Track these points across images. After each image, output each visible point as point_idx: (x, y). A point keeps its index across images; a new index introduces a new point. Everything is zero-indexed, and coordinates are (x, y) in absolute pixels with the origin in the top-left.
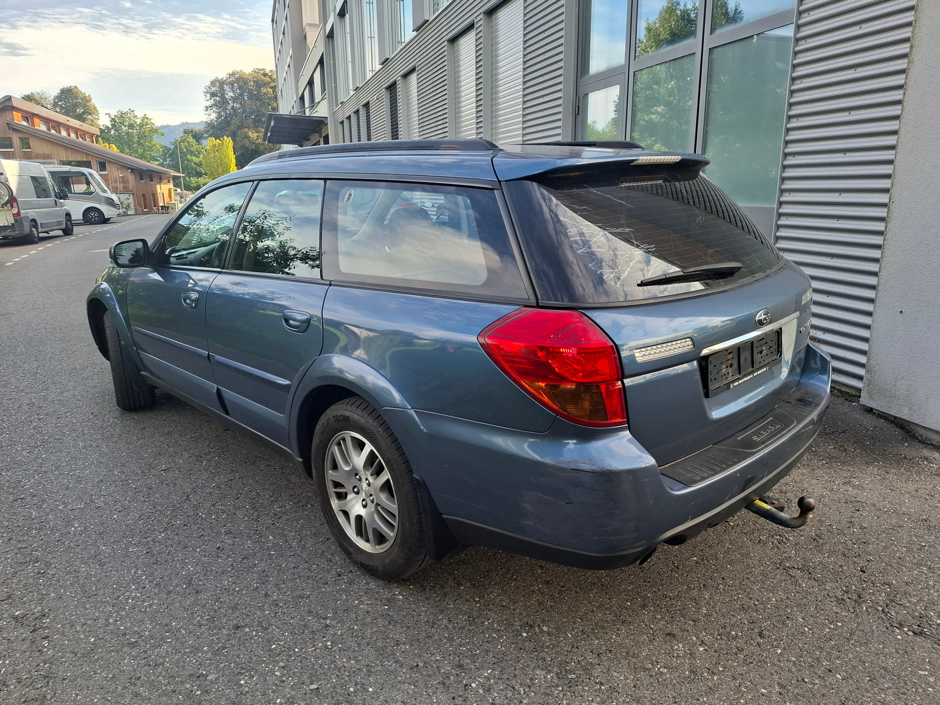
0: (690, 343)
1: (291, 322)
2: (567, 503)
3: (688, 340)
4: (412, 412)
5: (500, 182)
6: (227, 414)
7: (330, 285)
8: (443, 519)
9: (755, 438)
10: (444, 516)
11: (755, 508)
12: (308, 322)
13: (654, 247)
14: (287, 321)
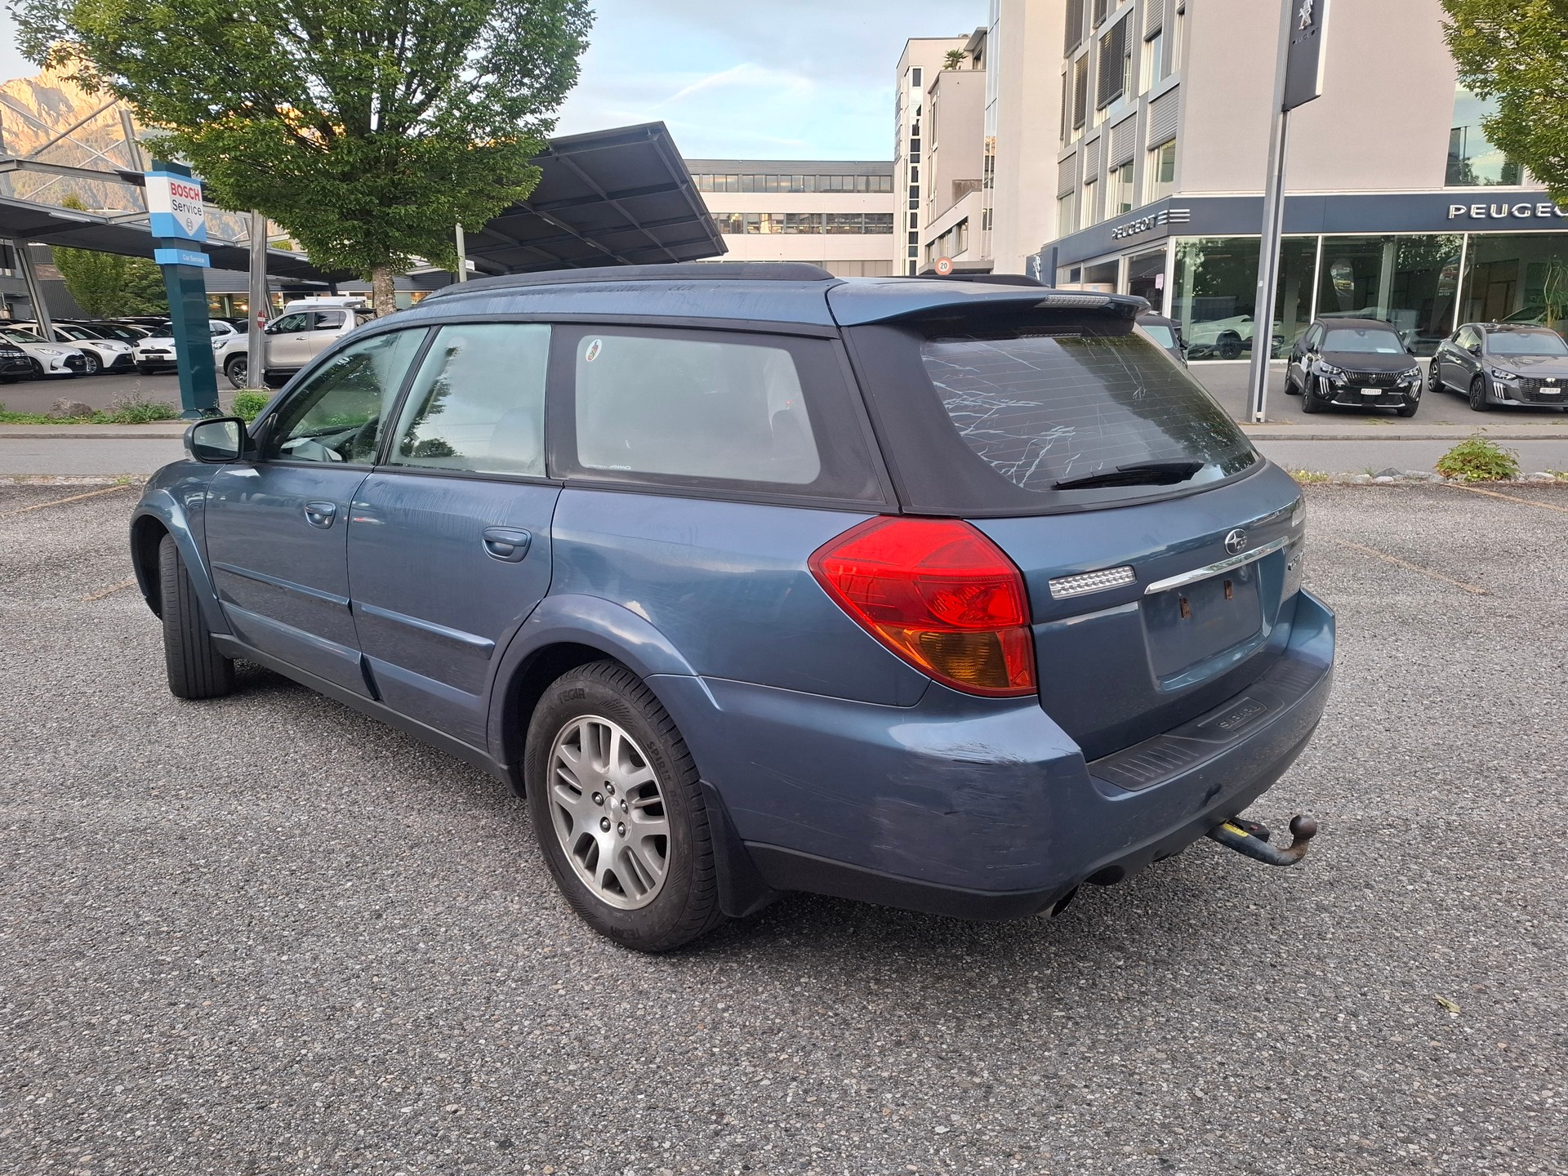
0: (1130, 573)
1: (498, 545)
2: (946, 814)
3: (1127, 568)
4: (700, 681)
5: (839, 327)
6: (377, 699)
7: (564, 487)
8: (745, 847)
9: (1224, 725)
10: (748, 843)
11: (1224, 835)
12: (527, 544)
13: (1073, 431)
14: (489, 543)
